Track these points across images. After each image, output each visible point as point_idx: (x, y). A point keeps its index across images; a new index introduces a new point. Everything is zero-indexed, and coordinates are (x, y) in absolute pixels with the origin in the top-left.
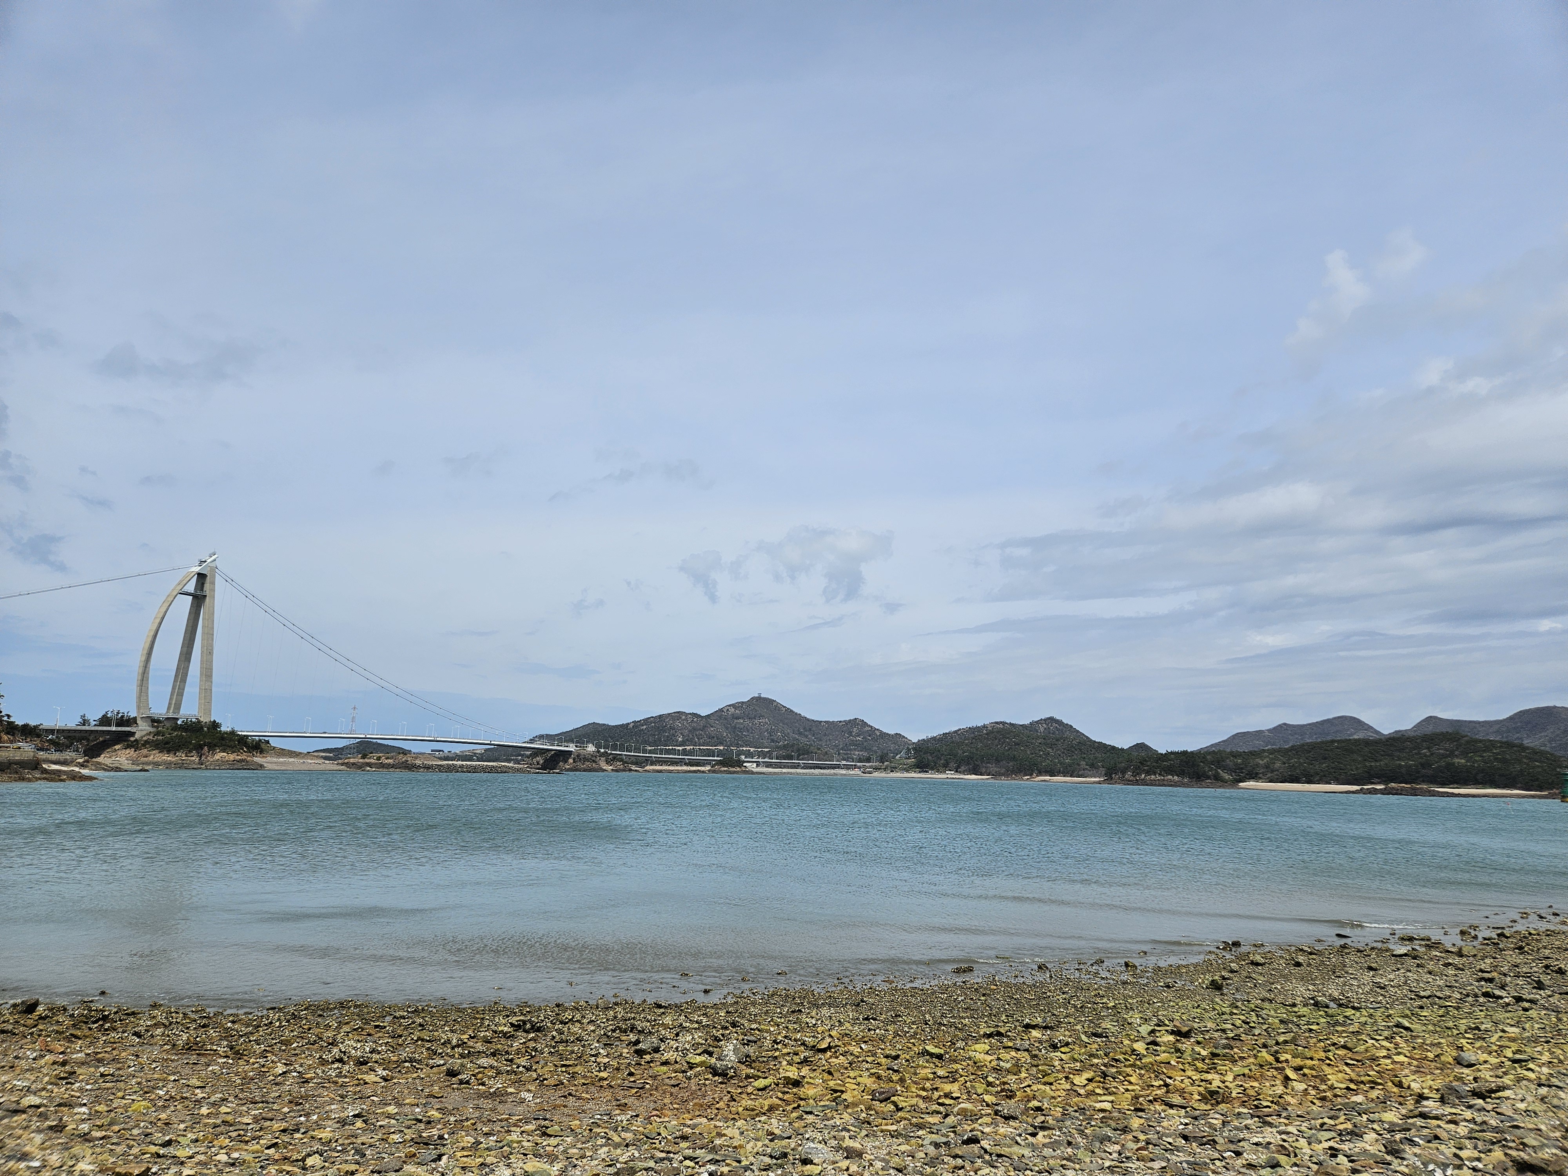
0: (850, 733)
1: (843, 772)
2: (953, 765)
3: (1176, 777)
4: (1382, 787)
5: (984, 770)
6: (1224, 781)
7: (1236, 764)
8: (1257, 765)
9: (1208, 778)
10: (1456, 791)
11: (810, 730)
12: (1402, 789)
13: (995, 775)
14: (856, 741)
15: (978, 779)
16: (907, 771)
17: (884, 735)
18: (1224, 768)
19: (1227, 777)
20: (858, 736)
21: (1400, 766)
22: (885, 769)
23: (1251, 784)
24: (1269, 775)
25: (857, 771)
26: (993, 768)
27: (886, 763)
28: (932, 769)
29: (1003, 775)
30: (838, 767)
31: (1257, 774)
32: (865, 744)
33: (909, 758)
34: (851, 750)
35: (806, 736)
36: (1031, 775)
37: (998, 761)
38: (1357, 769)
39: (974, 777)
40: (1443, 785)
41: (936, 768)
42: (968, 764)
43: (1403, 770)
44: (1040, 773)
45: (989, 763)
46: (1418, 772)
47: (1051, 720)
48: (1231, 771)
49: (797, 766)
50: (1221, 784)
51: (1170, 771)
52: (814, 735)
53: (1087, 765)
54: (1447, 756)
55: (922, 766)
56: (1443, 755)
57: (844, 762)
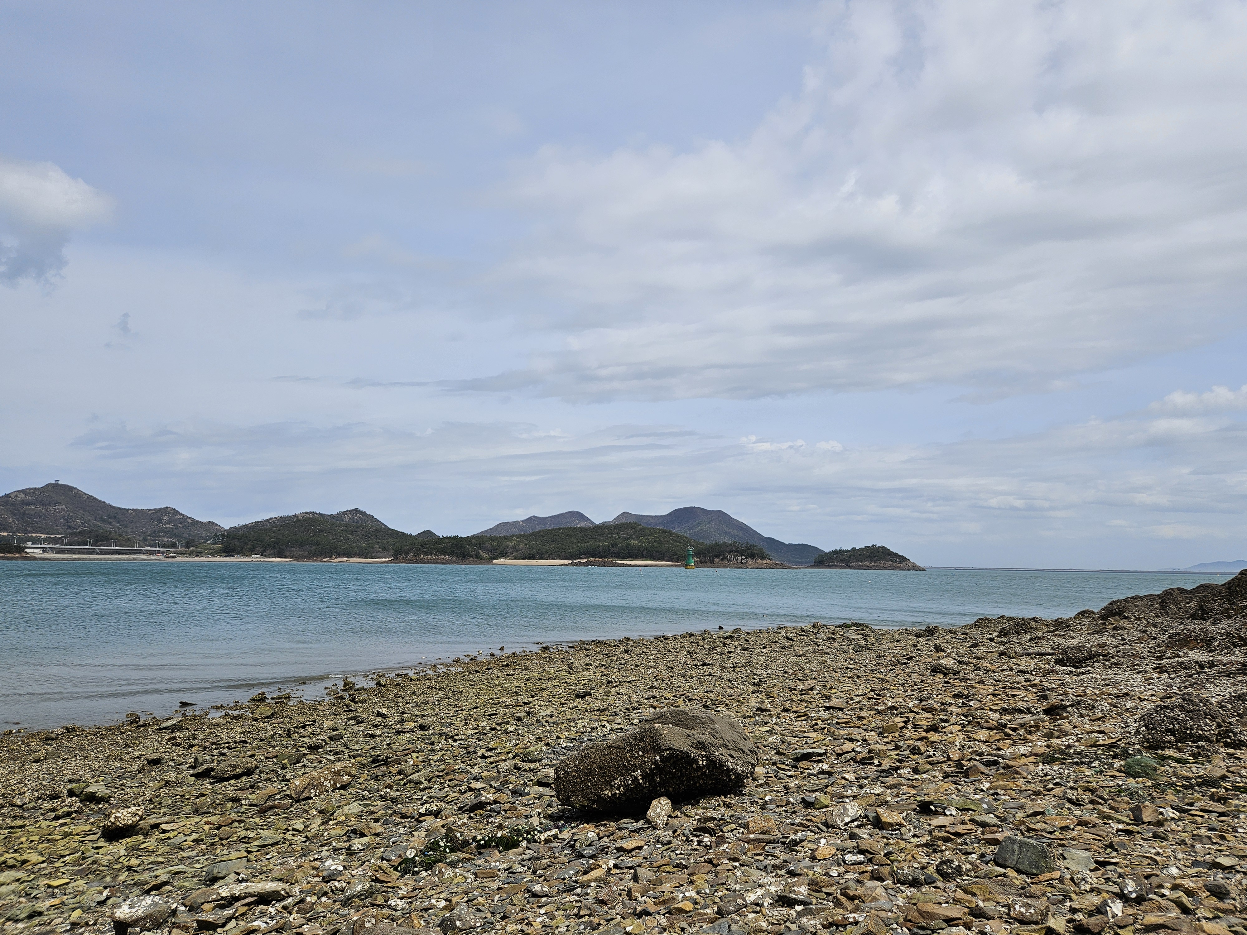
0: (160, 521)
1: (145, 557)
2: (258, 549)
3: (447, 557)
4: (584, 561)
5: (288, 554)
6: (482, 559)
7: (492, 546)
8: (508, 546)
9: (471, 556)
10: (629, 563)
11: (115, 517)
12: (597, 562)
13: (299, 558)
14: (166, 528)
15: (282, 562)
16: (213, 555)
17: (195, 523)
18: (484, 549)
19: (485, 555)
20: (169, 523)
21: (599, 546)
22: (190, 554)
23: (502, 561)
24: (515, 554)
25: (160, 556)
26: (297, 551)
27: (192, 549)
28: (238, 553)
29: (305, 557)
30: (140, 552)
31: (506, 553)
32: (176, 531)
33: (216, 543)
34: (159, 536)
35: (110, 524)
36: (331, 557)
37: (301, 545)
38: (573, 548)
39: (278, 559)
40: (623, 558)
41: (242, 552)
42: (274, 548)
43: (601, 549)
44: (339, 556)
45: (294, 547)
46: (609, 550)
47: (356, 511)
48: (488, 551)
49: (92, 552)
50: (479, 561)
51: (443, 552)
52: (118, 522)
53: (380, 548)
54: (628, 539)
55: (228, 551)
56: (625, 538)
57: (149, 548)
